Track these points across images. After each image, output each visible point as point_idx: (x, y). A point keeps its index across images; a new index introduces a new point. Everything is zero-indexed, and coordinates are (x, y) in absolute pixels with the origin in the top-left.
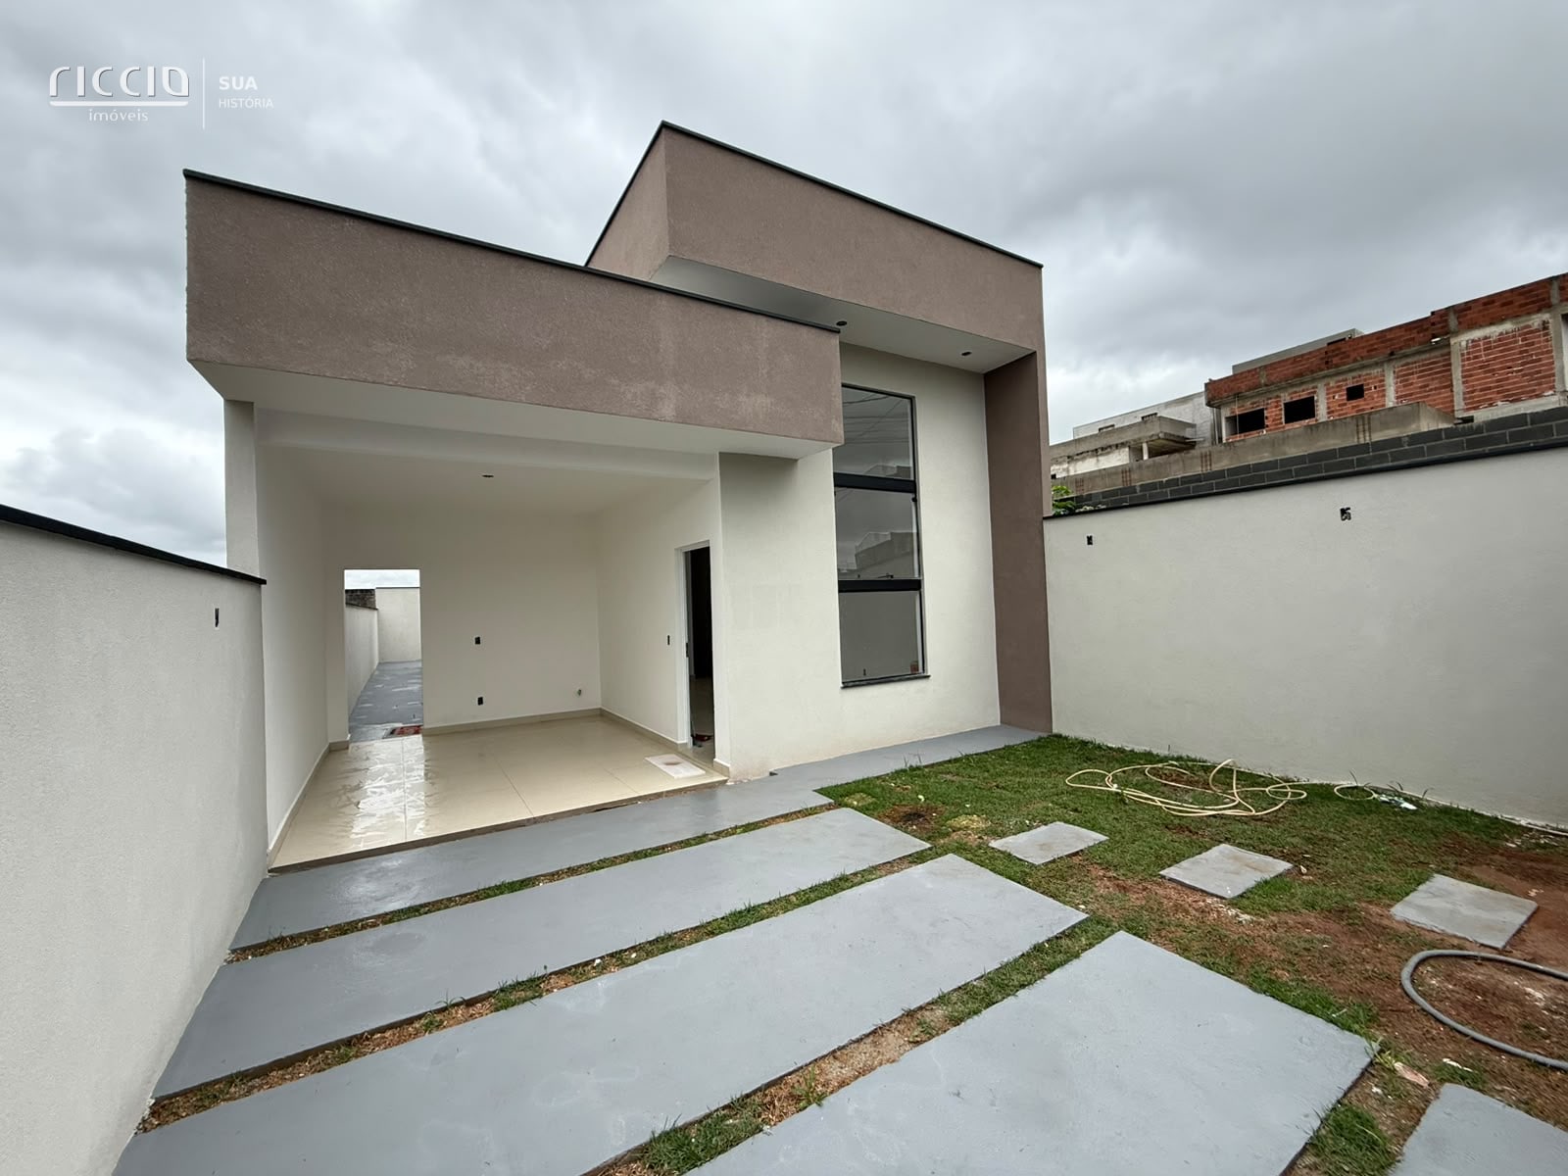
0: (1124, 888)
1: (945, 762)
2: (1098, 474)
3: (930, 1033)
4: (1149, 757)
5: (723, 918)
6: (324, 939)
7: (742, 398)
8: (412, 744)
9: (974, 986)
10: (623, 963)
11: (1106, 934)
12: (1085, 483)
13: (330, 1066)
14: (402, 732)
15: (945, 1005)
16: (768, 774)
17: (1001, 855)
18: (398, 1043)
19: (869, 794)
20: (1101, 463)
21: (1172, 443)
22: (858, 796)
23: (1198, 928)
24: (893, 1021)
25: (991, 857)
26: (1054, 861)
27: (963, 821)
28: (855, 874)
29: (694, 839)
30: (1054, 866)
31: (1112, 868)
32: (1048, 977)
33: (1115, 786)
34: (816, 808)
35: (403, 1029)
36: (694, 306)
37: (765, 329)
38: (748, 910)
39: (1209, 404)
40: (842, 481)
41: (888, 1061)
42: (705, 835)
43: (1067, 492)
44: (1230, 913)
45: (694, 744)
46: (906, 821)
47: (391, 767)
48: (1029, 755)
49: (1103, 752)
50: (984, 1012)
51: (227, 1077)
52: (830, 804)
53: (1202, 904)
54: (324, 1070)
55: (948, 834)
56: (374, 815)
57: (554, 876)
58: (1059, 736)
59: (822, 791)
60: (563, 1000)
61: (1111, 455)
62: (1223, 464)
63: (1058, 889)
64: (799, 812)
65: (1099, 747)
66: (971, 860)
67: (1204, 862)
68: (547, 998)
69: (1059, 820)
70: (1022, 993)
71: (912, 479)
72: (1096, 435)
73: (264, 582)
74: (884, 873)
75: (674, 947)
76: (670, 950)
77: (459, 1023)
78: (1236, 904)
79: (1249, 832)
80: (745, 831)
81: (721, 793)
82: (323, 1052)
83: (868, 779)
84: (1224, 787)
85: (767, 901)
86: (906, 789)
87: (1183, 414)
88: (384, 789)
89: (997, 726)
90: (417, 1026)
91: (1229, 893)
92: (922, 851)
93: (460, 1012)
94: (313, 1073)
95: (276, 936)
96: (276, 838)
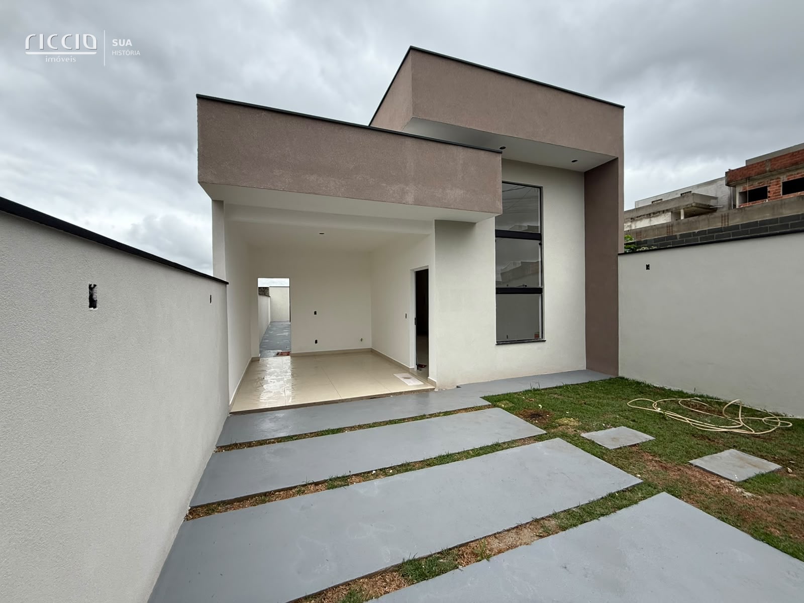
0: (666, 468)
1: (554, 388)
2: (650, 228)
3: (548, 533)
4: (681, 394)
5: (435, 458)
6: (252, 446)
7: (448, 191)
8: (286, 360)
9: (573, 511)
10: (386, 474)
11: (654, 493)
12: (642, 234)
13: (258, 504)
14: (282, 354)
15: (556, 519)
16: (456, 387)
17: (588, 442)
18: (286, 498)
19: (511, 402)
20: (652, 222)
21: (699, 209)
22: (504, 402)
23: (716, 496)
24: (527, 523)
25: (582, 442)
26: (620, 448)
27: (565, 421)
28: (504, 443)
29: (419, 417)
30: (621, 451)
31: (658, 456)
32: (618, 512)
33: (659, 409)
34: (482, 406)
35: (288, 492)
36: (424, 143)
37: (461, 153)
38: (448, 456)
39: (728, 184)
40: (499, 234)
41: (525, 543)
42: (425, 415)
43: (631, 239)
44: (737, 491)
45: (418, 369)
46: (532, 418)
47: (278, 370)
48: (604, 388)
49: (651, 389)
50: (579, 526)
51: (217, 502)
52: (489, 405)
53: (718, 483)
54: (256, 505)
55: (556, 427)
56: (272, 392)
57: (352, 428)
58: (622, 378)
59: (485, 398)
60: (358, 488)
61: (659, 217)
62: (736, 221)
63: (623, 464)
64: (473, 408)
65: (648, 386)
66: (570, 442)
67: (719, 458)
68: (351, 486)
69: (624, 426)
70: (602, 518)
71: (539, 232)
72: (650, 205)
73: (227, 283)
74: (520, 444)
75: (411, 470)
76: (408, 471)
77: (312, 492)
78: (741, 486)
79: (751, 444)
80: (444, 415)
81: (431, 394)
82: (255, 497)
83: (510, 393)
84: (733, 415)
85: (457, 452)
86: (532, 400)
87: (710, 191)
88: (275, 380)
89: (584, 370)
90: (294, 491)
91: (736, 478)
92: (541, 435)
93: (312, 487)
94: (251, 506)
95: (234, 443)
96: (232, 399)
